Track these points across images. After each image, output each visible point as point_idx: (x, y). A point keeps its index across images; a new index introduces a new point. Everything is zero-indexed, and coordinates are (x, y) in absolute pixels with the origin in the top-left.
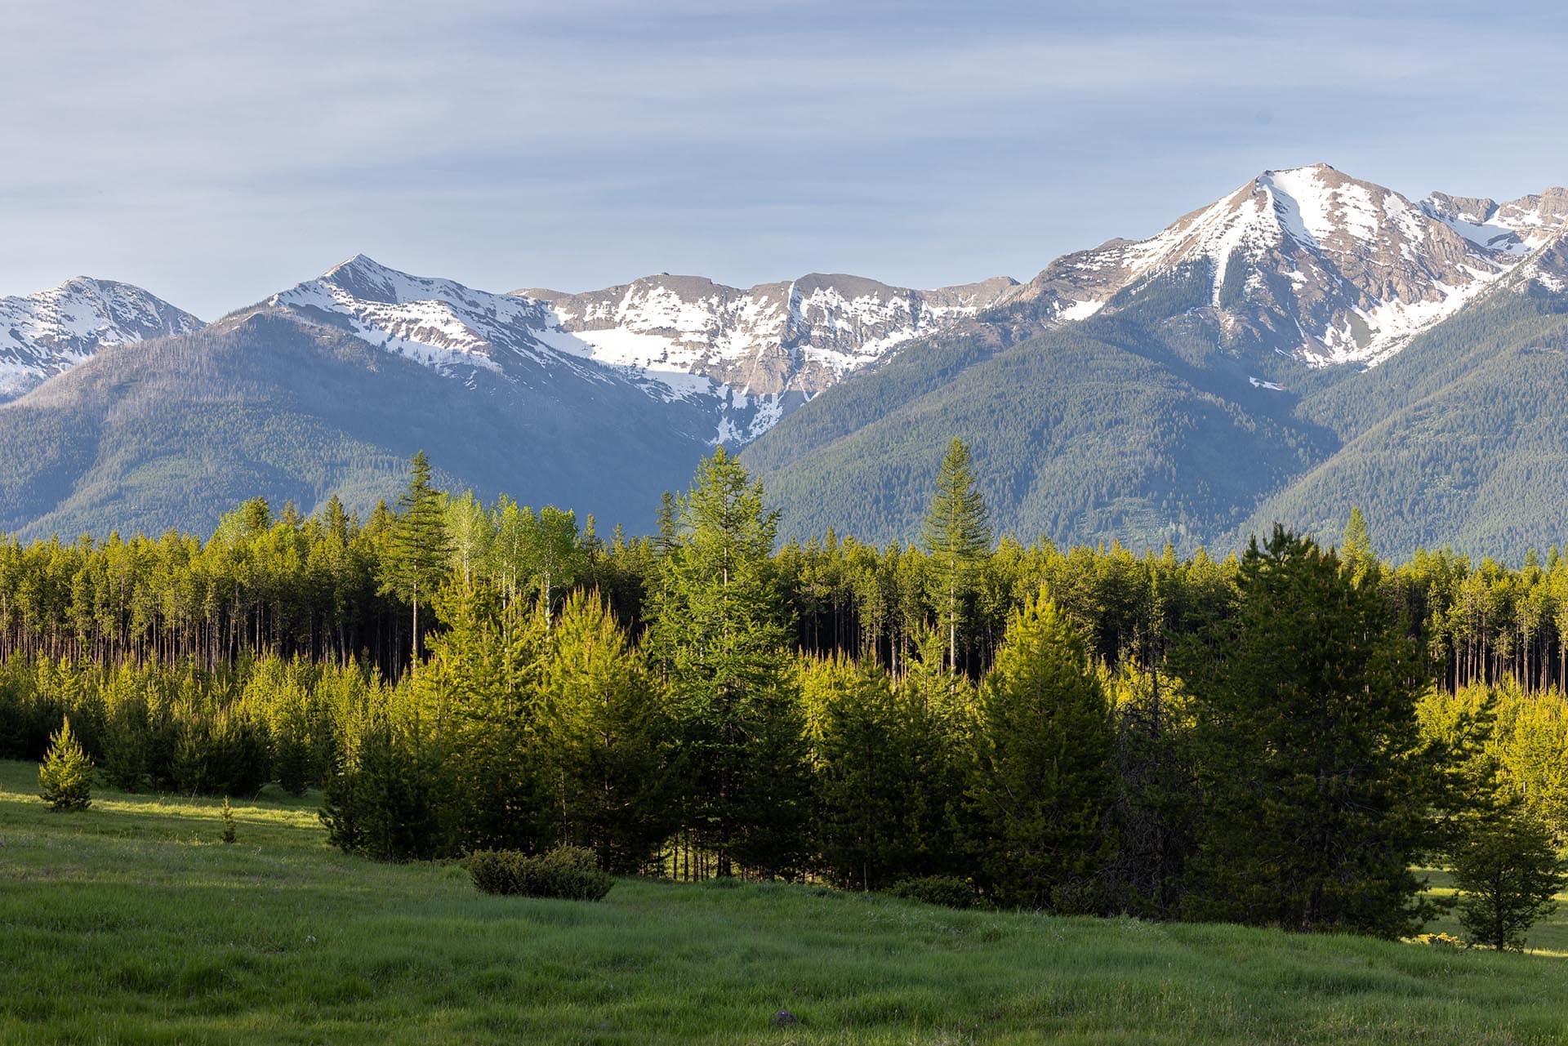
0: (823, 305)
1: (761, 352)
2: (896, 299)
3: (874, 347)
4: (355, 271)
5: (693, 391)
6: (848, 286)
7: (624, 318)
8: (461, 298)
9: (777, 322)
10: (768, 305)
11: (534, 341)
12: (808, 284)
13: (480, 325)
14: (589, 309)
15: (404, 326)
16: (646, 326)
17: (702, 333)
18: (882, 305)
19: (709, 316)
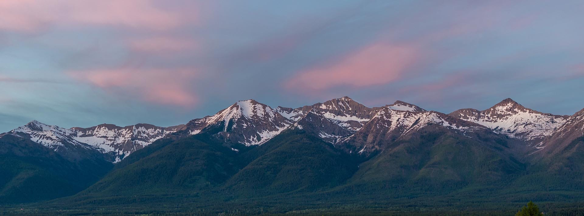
0: (141, 131)
1: (126, 141)
2: (158, 129)
3: (153, 140)
4: (33, 124)
5: (110, 151)
6: (147, 126)
7: (95, 134)
8: (58, 130)
9: (130, 135)
10: (128, 131)
11: (72, 139)
12: (138, 126)
13: (60, 136)
14: (87, 132)
15: (43, 136)
16: (100, 136)
17: (113, 137)
18: (155, 131)
19: (115, 133)
